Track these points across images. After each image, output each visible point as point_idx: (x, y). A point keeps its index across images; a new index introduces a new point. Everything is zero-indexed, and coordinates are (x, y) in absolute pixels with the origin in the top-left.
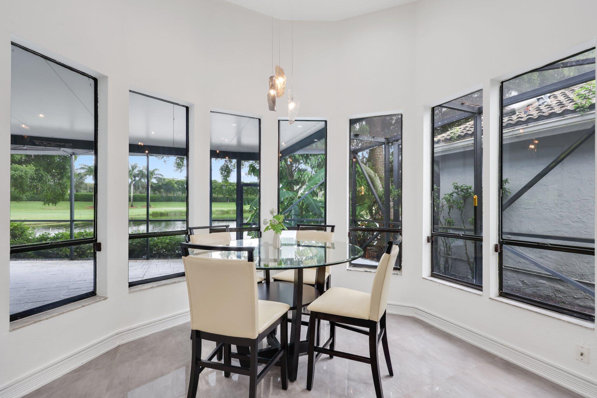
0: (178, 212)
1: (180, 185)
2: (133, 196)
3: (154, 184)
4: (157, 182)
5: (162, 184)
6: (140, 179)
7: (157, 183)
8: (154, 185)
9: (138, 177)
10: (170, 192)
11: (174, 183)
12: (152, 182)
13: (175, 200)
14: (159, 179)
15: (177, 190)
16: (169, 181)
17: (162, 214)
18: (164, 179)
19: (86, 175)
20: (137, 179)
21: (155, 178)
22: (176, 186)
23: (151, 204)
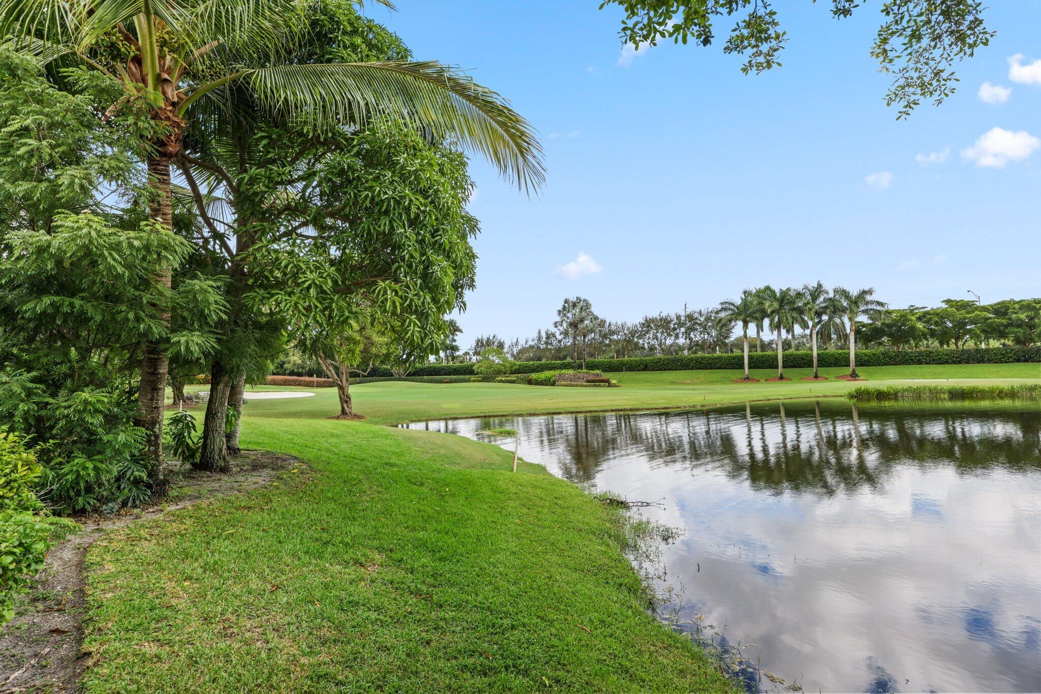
0: (927, 391)
1: (931, 325)
2: (818, 355)
3: (864, 326)
4: (870, 322)
5: (883, 324)
6: (830, 319)
7: (871, 324)
8: (864, 329)
9: (825, 313)
10: (907, 342)
11: (914, 318)
12: (858, 322)
13: (919, 360)
14: (875, 315)
15: (924, 336)
16: (902, 316)
17: (881, 395)
18: (889, 313)
19: (730, 321)
20: (825, 318)
21: (865, 312)
22: (920, 325)
23: (859, 370)
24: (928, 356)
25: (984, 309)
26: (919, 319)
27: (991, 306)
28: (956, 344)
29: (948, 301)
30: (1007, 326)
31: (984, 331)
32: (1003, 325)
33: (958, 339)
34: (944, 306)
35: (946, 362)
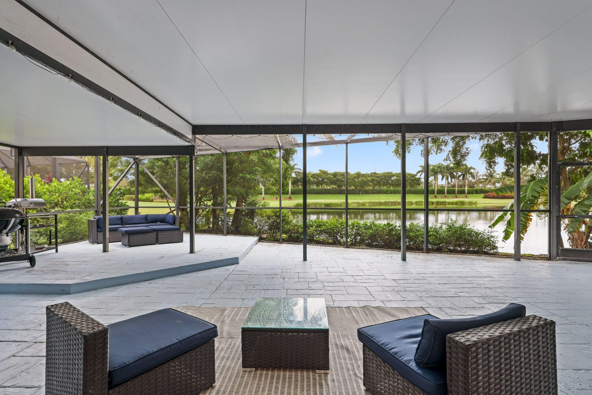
4: (296, 176)
7: (296, 177)
11: (310, 176)
12: (292, 176)
14: (298, 174)
15: (312, 184)
22: (312, 179)
23: (292, 196)
24: (313, 191)
25: (330, 174)
26: (312, 176)
27: (333, 173)
28: (322, 187)
29: (320, 170)
30: (336, 181)
31: (330, 182)
32: (335, 180)
33: (322, 185)
34: (319, 172)
35: (319, 194)
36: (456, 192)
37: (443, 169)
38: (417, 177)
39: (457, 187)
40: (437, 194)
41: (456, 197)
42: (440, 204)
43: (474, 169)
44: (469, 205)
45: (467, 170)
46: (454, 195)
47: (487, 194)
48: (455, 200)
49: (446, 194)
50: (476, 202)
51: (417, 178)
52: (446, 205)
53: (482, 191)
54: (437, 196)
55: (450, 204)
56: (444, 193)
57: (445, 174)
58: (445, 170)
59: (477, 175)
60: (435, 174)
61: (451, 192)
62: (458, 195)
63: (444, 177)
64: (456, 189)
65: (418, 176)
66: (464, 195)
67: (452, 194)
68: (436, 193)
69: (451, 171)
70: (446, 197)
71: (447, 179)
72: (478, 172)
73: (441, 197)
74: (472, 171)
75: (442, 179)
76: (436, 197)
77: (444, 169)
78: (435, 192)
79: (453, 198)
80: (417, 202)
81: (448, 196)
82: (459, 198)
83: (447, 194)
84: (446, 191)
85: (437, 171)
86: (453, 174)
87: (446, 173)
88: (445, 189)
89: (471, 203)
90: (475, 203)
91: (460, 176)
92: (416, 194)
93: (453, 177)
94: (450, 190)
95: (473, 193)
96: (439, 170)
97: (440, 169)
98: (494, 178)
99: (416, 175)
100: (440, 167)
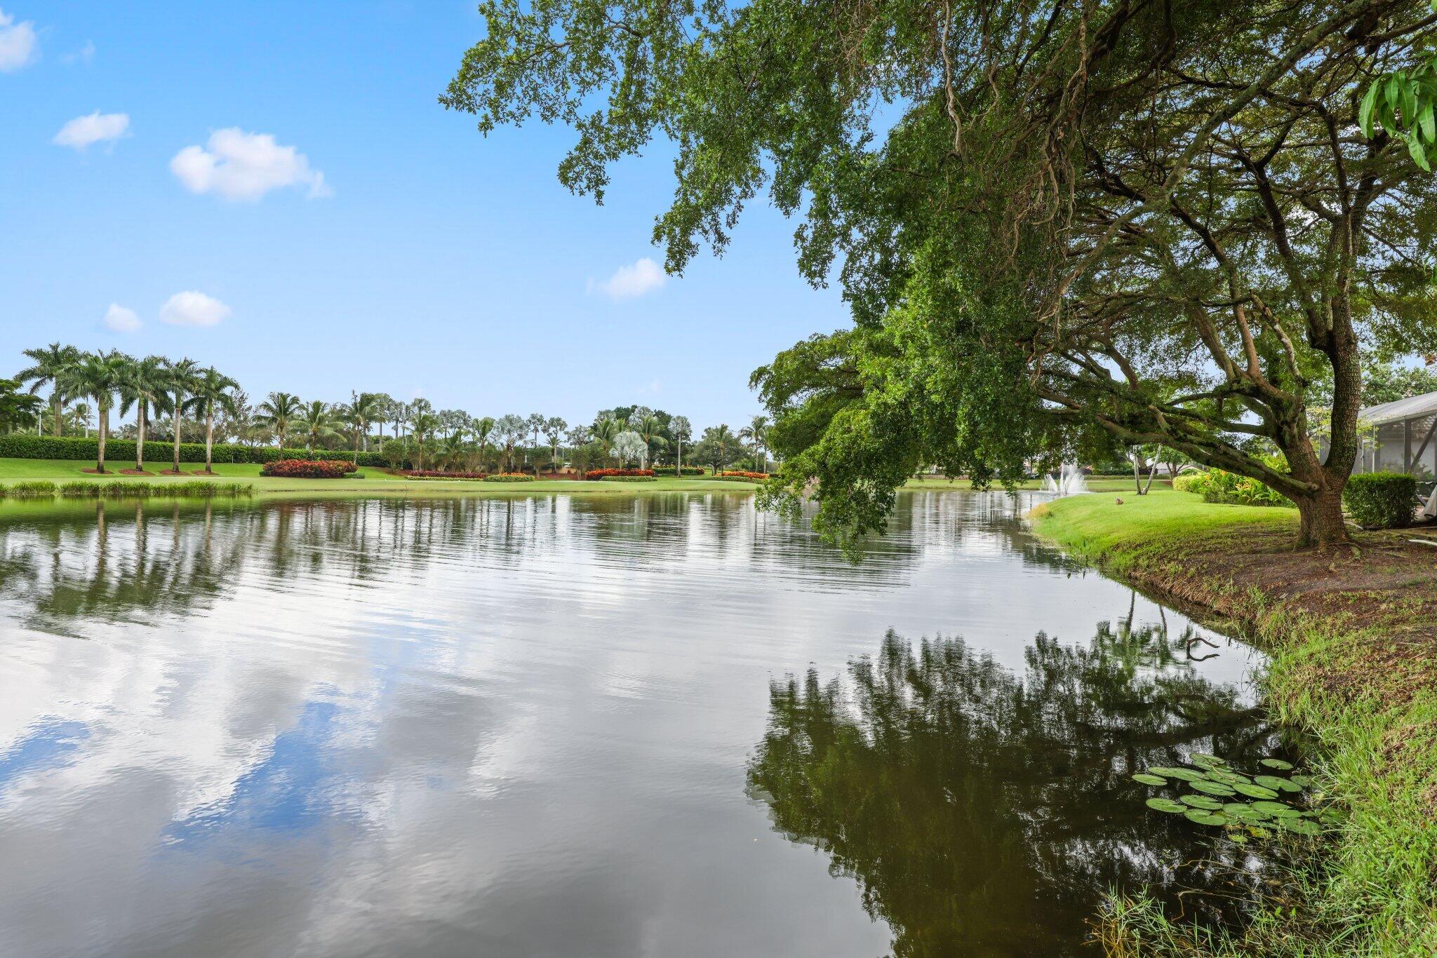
36: (177, 456)
37: (130, 376)
38: (18, 391)
39: (178, 439)
40: (106, 458)
41: (176, 471)
42: (125, 496)
43: (236, 386)
44: (227, 496)
45: (213, 386)
46: (170, 466)
47: (273, 466)
48: (181, 481)
49: (140, 460)
50: (250, 487)
51: (20, 396)
52: (147, 496)
53: (255, 457)
54: (106, 469)
55: (165, 495)
56: (133, 457)
57: (140, 392)
58: (139, 377)
59: (240, 405)
60: (99, 387)
61: (159, 454)
62: (183, 466)
63: (132, 400)
64: (177, 445)
65: (25, 389)
66: (202, 466)
67: (159, 461)
68: (102, 457)
69: (160, 383)
70: (140, 469)
71: (144, 408)
72: (242, 397)
73: (121, 472)
74: (228, 391)
75: (124, 409)
76: (101, 470)
77: (135, 375)
78: (97, 454)
79: (164, 473)
80: (24, 488)
81: (147, 466)
82: (187, 474)
83: (143, 460)
84: (139, 451)
85: (110, 379)
86: (166, 396)
87: (143, 388)
88: (135, 445)
89: (233, 491)
90: (248, 491)
91: (186, 405)
92: (16, 456)
93: (163, 405)
94: (153, 448)
95: (228, 461)
96: (116, 375)
97: (121, 373)
98: (293, 418)
99: (17, 386)
100: (118, 365)
